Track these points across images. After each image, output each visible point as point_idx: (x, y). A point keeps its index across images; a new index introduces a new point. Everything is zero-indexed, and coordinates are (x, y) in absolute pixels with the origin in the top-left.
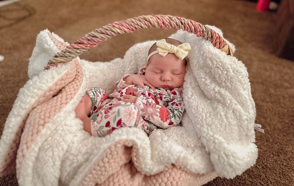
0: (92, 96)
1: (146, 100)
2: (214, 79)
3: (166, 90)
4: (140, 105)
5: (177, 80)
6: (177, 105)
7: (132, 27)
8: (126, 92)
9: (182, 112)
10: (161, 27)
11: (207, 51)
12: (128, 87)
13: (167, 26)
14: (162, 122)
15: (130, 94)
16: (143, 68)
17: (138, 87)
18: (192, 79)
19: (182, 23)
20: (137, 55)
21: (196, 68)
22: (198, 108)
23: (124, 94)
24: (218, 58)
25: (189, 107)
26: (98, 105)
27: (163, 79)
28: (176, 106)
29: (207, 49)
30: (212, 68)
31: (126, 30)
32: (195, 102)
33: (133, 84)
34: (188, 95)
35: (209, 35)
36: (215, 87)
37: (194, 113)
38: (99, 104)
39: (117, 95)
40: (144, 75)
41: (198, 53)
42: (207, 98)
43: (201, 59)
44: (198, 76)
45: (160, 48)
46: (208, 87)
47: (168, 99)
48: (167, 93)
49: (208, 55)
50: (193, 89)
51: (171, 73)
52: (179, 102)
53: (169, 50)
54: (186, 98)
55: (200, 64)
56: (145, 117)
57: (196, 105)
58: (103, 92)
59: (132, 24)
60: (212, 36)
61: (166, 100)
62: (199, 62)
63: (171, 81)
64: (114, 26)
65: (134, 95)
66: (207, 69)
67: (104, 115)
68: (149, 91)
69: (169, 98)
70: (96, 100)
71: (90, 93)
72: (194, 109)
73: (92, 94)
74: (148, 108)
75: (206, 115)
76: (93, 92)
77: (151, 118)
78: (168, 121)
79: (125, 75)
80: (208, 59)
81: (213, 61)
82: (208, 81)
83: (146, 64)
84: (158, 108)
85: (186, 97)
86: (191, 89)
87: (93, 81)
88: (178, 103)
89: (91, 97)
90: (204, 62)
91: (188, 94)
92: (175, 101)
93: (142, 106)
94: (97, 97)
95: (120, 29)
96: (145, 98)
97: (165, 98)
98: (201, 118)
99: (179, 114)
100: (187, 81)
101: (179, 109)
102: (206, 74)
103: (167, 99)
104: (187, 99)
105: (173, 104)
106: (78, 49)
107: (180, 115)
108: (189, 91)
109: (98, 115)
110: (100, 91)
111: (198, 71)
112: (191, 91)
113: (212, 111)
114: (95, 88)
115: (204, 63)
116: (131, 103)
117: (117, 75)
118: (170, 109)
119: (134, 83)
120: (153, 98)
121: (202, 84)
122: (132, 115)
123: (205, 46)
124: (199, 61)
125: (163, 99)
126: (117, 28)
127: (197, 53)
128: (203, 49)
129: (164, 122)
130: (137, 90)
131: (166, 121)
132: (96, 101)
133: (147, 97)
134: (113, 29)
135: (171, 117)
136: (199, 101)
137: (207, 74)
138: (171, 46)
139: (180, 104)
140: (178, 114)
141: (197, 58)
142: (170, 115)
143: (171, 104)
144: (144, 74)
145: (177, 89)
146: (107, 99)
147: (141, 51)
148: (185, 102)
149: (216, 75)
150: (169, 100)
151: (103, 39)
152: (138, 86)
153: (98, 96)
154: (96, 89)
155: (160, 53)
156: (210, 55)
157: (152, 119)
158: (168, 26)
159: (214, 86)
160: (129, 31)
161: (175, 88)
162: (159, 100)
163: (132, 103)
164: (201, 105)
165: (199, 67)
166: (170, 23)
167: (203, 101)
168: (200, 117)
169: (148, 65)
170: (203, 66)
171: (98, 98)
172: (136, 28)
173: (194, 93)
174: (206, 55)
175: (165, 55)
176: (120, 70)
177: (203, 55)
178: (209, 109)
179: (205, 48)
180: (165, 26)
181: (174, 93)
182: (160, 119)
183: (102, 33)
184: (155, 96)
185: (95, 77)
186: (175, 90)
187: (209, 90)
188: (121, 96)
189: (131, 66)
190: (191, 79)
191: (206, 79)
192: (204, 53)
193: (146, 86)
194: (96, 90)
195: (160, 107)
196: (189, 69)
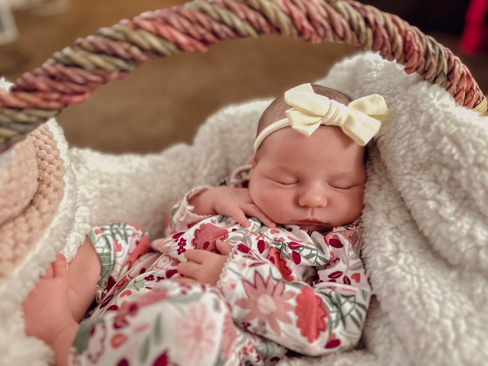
0: (103, 248)
1: (253, 268)
2: (466, 203)
3: (310, 233)
4: (233, 286)
5: (343, 205)
6: (347, 281)
7: (202, 31)
8: (194, 240)
9: (366, 303)
10: (301, 32)
11: (440, 115)
12: (200, 224)
13: (321, 31)
14: (304, 340)
15: (206, 246)
16: (241, 168)
17: (230, 223)
18: (392, 201)
19: (366, 21)
20: (227, 135)
21: (406, 167)
22: (425, 297)
23: (188, 246)
24: (479, 136)
25: (392, 292)
26: (119, 275)
27: (302, 203)
28: (345, 283)
29: (440, 108)
30: (459, 168)
31: (183, 39)
32: (409, 277)
33: (215, 213)
34: (384, 252)
35: (444, 66)
36: (472, 229)
37: (413, 315)
38: (121, 270)
39: (169, 248)
40: (245, 189)
41: (410, 123)
42: (446, 260)
43: (421, 141)
44: (413, 193)
45: (297, 108)
46: (452, 228)
47: (319, 260)
48: (314, 240)
49: (443, 126)
50: (398, 234)
51: (326, 184)
52: (354, 272)
53: (323, 117)
54: (376, 260)
55: (417, 156)
56: (249, 325)
57: (413, 286)
58: (134, 235)
59: (202, 18)
60: (450, 69)
61: (311, 265)
62: (414, 150)
63: (326, 207)
64: (137, 27)
65: (216, 251)
66: (440, 171)
67: (111, 332)
68: (261, 235)
69: (319, 257)
70: (112, 259)
71: (98, 240)
72: (411, 301)
73: (103, 243)
74: (259, 296)
75: (456, 327)
76: (105, 237)
77: (268, 327)
78: (325, 336)
79: (194, 190)
80: (445, 139)
81: (464, 146)
82: (448, 210)
83: (251, 158)
84: (292, 294)
85: (378, 258)
86: (390, 233)
87: (110, 204)
88: (349, 275)
89: (99, 251)
90: (430, 148)
91: (382, 249)
92: (340, 266)
93: (240, 290)
94: (115, 251)
95: (159, 35)
96: (249, 261)
97: (308, 257)
98: (440, 339)
99: (358, 312)
100: (375, 206)
101: (354, 296)
102: (438, 187)
103: (316, 261)
104: (380, 264)
105: (333, 277)
106: (19, 109)
107: (360, 315)
108: (387, 239)
109: (92, 331)
110: (125, 233)
111: (413, 177)
112: (391, 238)
113: (472, 309)
114: (112, 226)
115: (432, 151)
116: (204, 287)
117: (175, 189)
118: (326, 295)
119: (218, 210)
120: (272, 260)
121: (428, 217)
122: (207, 335)
123: (431, 99)
124: (414, 146)
125: (303, 260)
126: (150, 32)
127: (407, 122)
128: (425, 108)
129: (310, 341)
130: (224, 235)
131: (317, 336)
132: (114, 263)
133: (254, 259)
134: (136, 36)
135: (331, 322)
136: (422, 273)
137: (440, 184)
138: (330, 105)
139: (357, 277)
140: (354, 313)
141: (408, 136)
142: (330, 318)
143: (329, 276)
144: (246, 184)
145: (343, 229)
146: (144, 253)
147: (236, 126)
148: (377, 275)
149: (475, 189)
150: (322, 263)
151: (101, 73)
152: (230, 219)
153: (119, 248)
154: (116, 226)
155: (295, 127)
156: (452, 126)
157: (273, 332)
158: (325, 30)
159: (468, 223)
160: (192, 45)
161: (336, 227)
162: (291, 264)
163: (208, 289)
164: (430, 287)
165: (414, 165)
166: (330, 19)
167: (434, 274)
168: (438, 333)
169: (256, 161)
170: (429, 160)
171: (119, 254)
172: (214, 33)
173: (402, 246)
174: (438, 128)
175: (310, 131)
176: (183, 174)
177: (426, 128)
178: (462, 303)
179: (433, 106)
180: (315, 28)
181: (336, 243)
182: (298, 331)
183: (99, 52)
184: (279, 252)
185: (116, 194)
186: (338, 234)
187: (453, 238)
188: (179, 253)
189: (212, 163)
190: (386, 199)
191: (440, 203)
192: (431, 120)
193: (250, 220)
194: (114, 231)
195: (298, 291)
196: (377, 171)
